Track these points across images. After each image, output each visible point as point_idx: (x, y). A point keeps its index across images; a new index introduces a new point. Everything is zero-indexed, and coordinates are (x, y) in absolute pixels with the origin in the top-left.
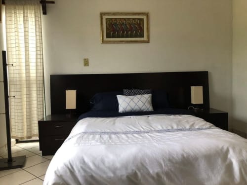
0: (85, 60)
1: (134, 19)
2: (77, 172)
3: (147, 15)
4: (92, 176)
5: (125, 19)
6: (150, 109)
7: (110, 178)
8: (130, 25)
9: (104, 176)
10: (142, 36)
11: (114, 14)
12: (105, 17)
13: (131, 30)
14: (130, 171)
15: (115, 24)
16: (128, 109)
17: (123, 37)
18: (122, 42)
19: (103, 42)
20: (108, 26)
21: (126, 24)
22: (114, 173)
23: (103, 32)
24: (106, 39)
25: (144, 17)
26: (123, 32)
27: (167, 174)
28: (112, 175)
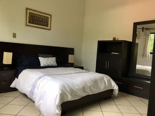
0: (14, 34)
1: (44, 16)
2: (66, 88)
3: (51, 16)
4: (72, 89)
5: (39, 15)
6: (56, 65)
7: (78, 89)
8: (42, 19)
9: (76, 88)
10: (47, 26)
11: (34, 11)
12: (29, 11)
13: (42, 21)
14: (83, 86)
15: (34, 17)
16: (46, 65)
17: (37, 24)
18: (37, 27)
19: (27, 25)
20: (30, 16)
21: (40, 18)
22: (78, 86)
23: (26, 19)
24: (28, 24)
25: (49, 17)
26: (38, 22)
27: (92, 85)
28: (78, 88)
